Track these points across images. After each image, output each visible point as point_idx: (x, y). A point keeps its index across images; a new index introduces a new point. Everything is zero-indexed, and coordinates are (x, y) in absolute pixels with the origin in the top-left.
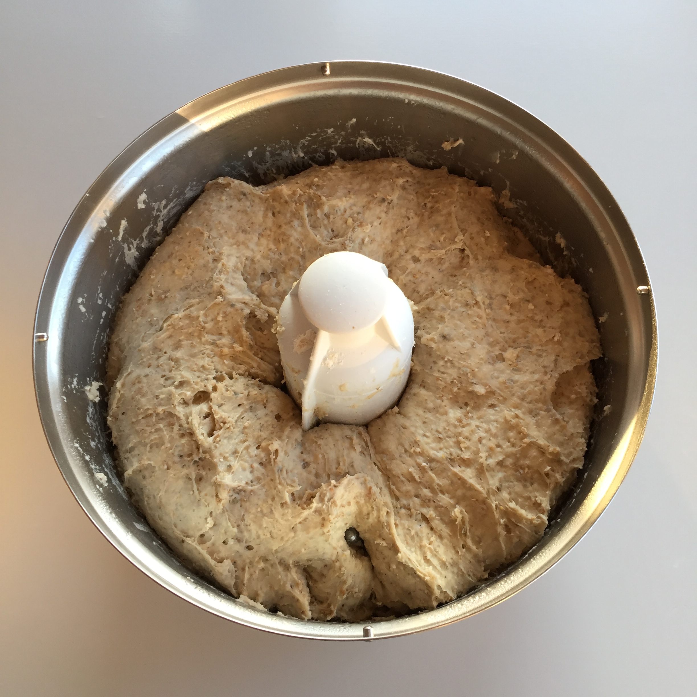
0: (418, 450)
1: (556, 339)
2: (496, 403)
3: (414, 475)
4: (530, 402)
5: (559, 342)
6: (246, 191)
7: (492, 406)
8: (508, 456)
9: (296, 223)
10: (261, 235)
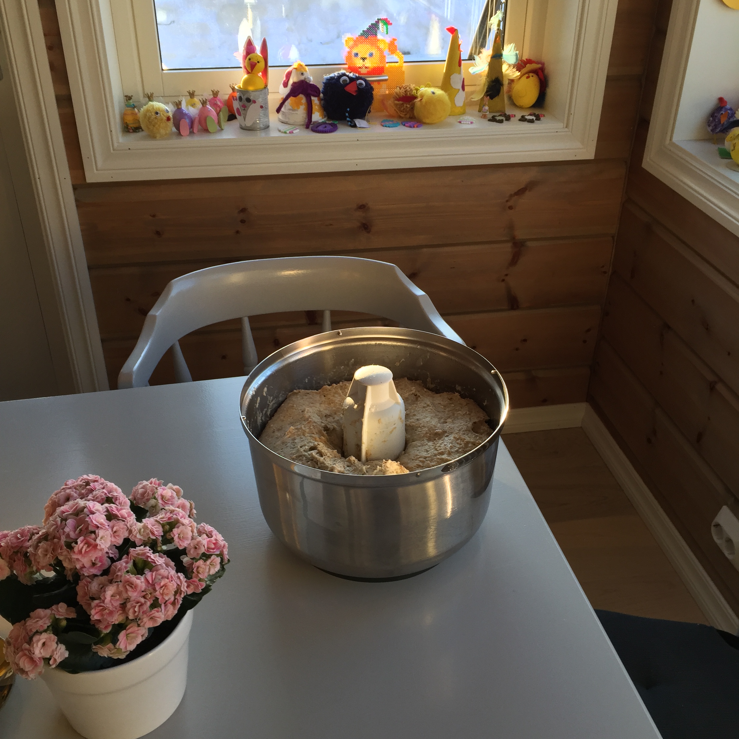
0: (418, 457)
1: (467, 413)
2: (448, 435)
3: (420, 464)
4: (463, 431)
5: (469, 414)
6: (308, 392)
7: (447, 436)
8: (460, 448)
9: (336, 395)
10: (321, 404)
